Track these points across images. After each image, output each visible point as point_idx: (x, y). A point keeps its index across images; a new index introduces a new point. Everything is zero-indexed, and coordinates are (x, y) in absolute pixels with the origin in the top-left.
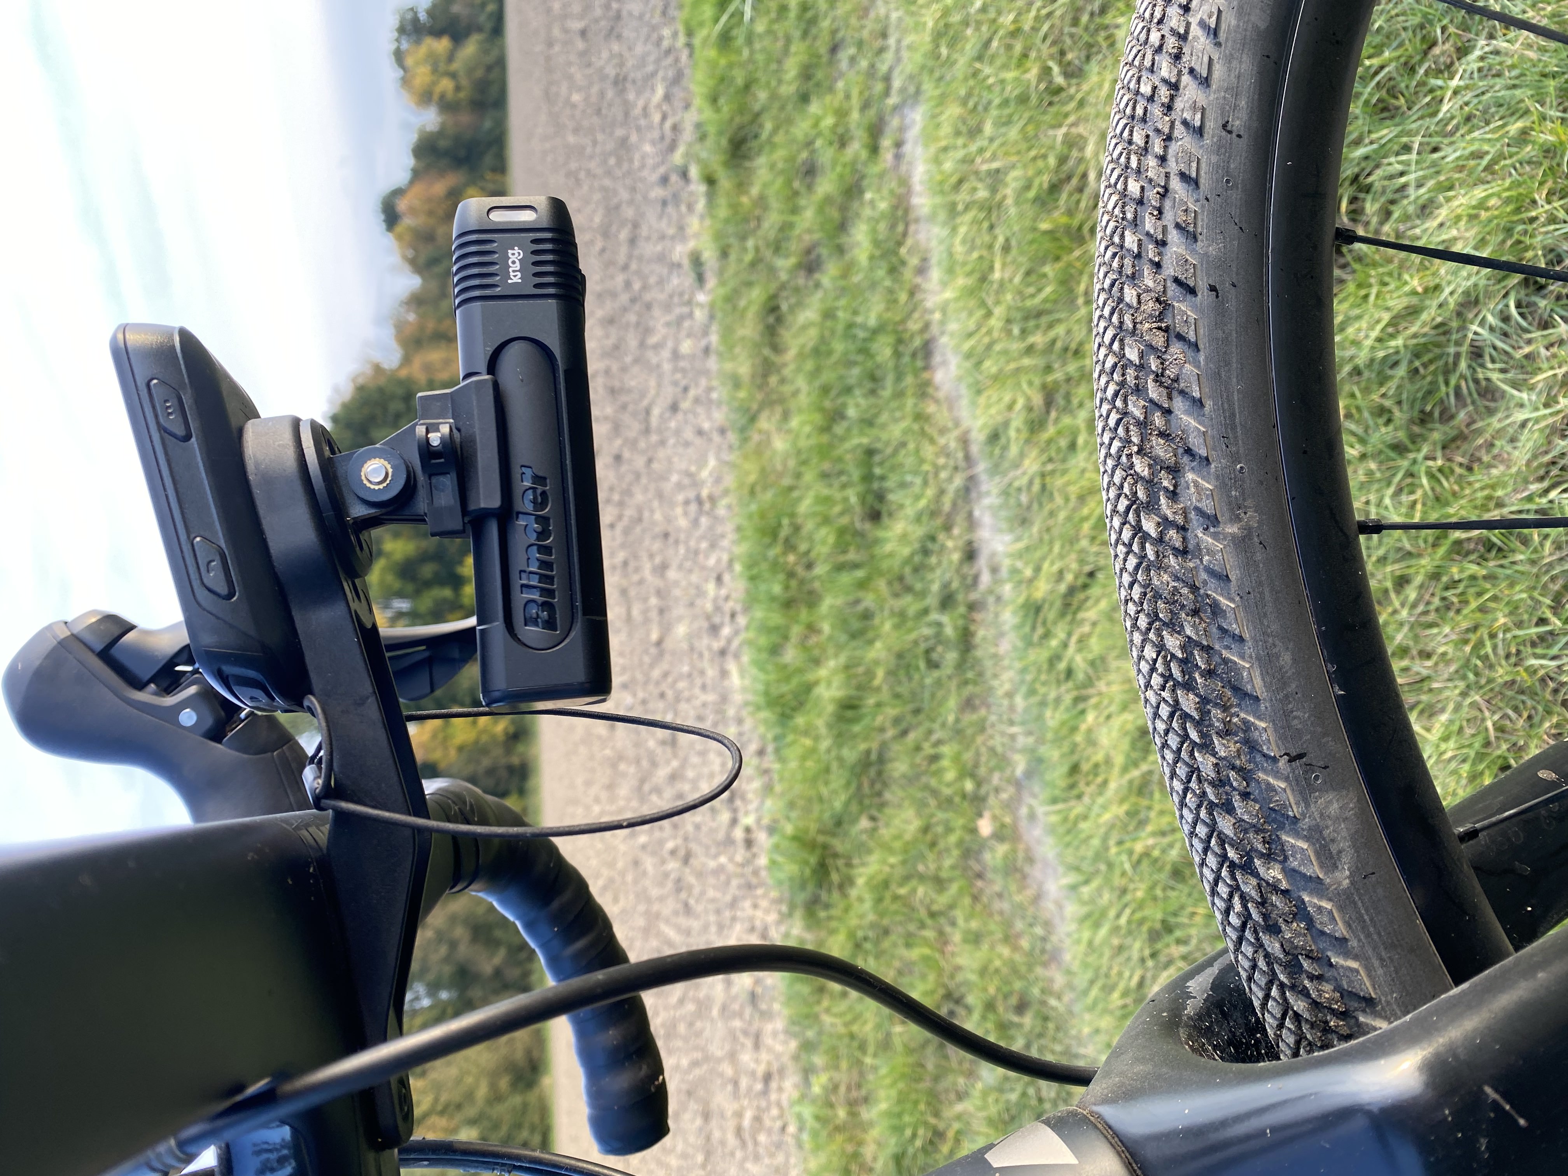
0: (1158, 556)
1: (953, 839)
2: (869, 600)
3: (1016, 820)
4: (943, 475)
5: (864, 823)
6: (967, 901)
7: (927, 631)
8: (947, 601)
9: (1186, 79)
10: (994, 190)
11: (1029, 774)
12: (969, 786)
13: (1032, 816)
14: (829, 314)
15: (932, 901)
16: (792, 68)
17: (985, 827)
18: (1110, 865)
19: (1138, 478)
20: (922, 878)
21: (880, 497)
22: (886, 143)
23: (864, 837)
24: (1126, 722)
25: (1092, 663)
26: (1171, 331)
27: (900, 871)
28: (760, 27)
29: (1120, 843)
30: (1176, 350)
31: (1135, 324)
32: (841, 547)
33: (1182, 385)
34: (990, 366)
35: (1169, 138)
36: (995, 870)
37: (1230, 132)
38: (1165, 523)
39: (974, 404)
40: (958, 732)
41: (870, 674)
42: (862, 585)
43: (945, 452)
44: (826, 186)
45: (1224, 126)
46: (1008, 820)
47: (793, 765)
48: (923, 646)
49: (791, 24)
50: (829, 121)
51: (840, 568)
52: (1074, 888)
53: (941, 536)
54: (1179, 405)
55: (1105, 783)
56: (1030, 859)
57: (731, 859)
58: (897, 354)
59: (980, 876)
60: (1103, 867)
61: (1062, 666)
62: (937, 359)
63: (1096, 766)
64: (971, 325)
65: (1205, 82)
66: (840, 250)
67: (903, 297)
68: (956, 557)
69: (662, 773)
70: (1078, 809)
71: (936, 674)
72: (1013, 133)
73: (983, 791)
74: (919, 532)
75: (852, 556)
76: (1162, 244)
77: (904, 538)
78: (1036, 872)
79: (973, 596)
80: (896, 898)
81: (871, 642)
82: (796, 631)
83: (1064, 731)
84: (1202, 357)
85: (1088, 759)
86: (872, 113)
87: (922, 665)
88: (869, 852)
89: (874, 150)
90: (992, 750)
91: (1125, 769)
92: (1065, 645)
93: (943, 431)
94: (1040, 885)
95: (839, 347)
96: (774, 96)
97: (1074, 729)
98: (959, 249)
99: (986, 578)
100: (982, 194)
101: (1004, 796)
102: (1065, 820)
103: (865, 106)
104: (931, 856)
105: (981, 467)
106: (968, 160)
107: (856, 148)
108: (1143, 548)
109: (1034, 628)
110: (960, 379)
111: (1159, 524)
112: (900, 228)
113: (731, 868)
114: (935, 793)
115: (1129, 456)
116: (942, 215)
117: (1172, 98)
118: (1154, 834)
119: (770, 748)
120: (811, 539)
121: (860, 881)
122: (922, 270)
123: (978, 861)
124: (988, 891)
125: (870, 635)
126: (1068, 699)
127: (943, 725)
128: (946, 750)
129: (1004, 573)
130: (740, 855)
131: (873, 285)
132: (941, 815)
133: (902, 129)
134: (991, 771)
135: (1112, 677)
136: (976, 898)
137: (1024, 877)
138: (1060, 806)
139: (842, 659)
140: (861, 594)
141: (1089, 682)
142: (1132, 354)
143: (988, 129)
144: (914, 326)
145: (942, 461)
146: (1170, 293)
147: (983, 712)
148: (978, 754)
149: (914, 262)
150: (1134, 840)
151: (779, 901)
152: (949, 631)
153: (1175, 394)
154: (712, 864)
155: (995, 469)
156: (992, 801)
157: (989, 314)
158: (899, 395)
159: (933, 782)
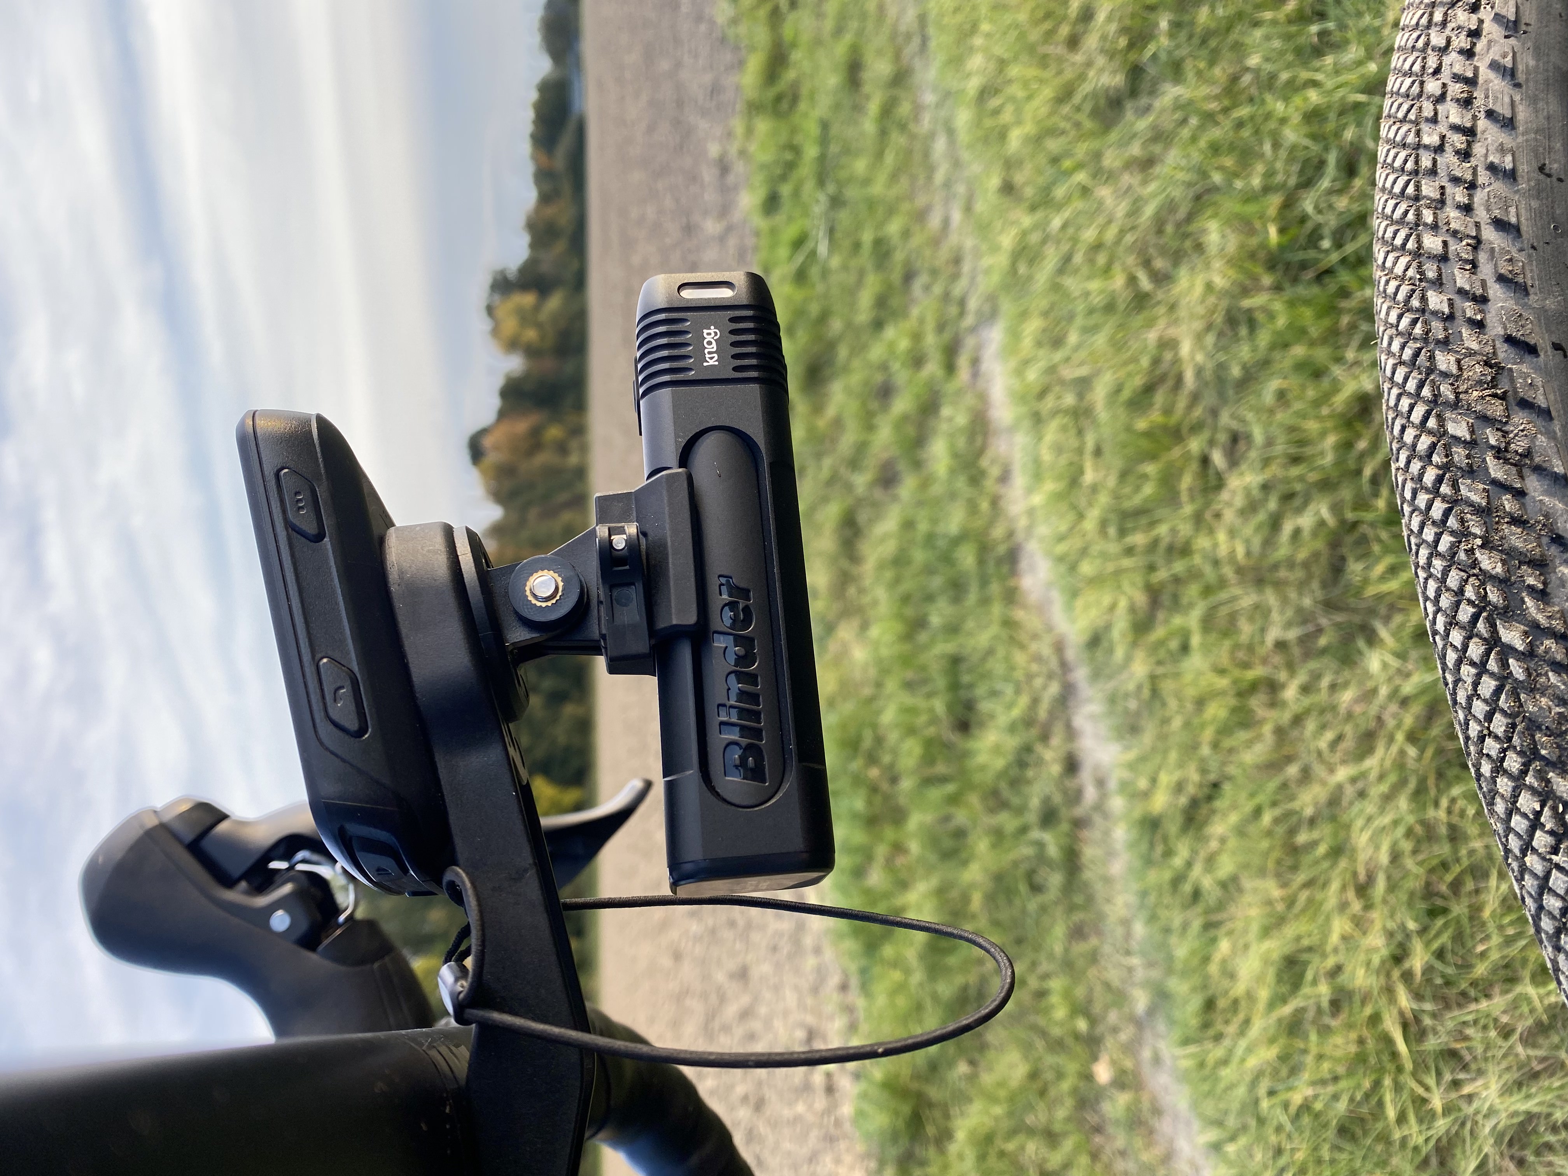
0: (1529, 675)
1: (1066, 1086)
2: (961, 817)
3: (1138, 1064)
4: (1038, 682)
5: (963, 1068)
6: (1084, 1160)
7: (1027, 851)
8: (1049, 818)
9: (1483, 124)
10: (1081, 396)
11: (1151, 1011)
12: (1082, 1025)
13: (1157, 1060)
14: (908, 525)
15: (1045, 1160)
16: (866, 299)
17: (1103, 1073)
18: (1261, 1121)
19: (1486, 577)
20: (1031, 1132)
21: (969, 706)
22: (963, 362)
23: (963, 1085)
24: (1269, 951)
25: (1224, 885)
26: (1511, 398)
27: (1006, 1124)
28: (835, 262)
29: (1271, 1093)
30: (1520, 420)
31: (1457, 394)
32: (928, 759)
33: (1537, 460)
34: (1087, 568)
35: (1472, 186)
36: (1117, 1122)
37: (1549, 176)
38: (1535, 630)
39: (1069, 607)
40: (1068, 965)
41: (966, 899)
42: (954, 800)
43: (1038, 658)
44: (902, 405)
45: (1541, 169)
46: (1128, 1064)
47: (881, 1000)
48: (1024, 867)
49: (865, 258)
50: (904, 344)
51: (928, 781)
52: (1216, 1147)
53: (1039, 748)
54: (1533, 485)
55: (1247, 1022)
56: (1157, 1111)
57: (810, 1107)
58: (981, 562)
59: (1098, 1129)
60: (1253, 1123)
61: (1187, 888)
62: (1023, 564)
63: (1236, 1002)
64: (1063, 527)
65: (1509, 124)
66: (917, 464)
67: (984, 505)
68: (1056, 769)
69: (731, 1010)
70: (1217, 1052)
71: (1040, 899)
72: (1100, 340)
73: (1100, 1029)
74: (1012, 743)
75: (941, 768)
76: (1482, 300)
77: (997, 750)
78: (1164, 1126)
79: (1079, 811)
80: (1002, 1154)
81: (965, 863)
82: (881, 851)
83: (1195, 962)
84: (1557, 426)
85: (1226, 992)
86: (947, 336)
87: (1023, 888)
88: (970, 1100)
89: (950, 368)
90: (1107, 986)
91: (1272, 1005)
92: (1189, 864)
93: (1035, 637)
94: (1171, 1141)
95: (919, 556)
96: (849, 325)
97: (1206, 960)
98: (1047, 456)
99: (1090, 794)
100: (1069, 400)
101: (1123, 1037)
102: (1202, 1065)
103: (941, 327)
104: (1041, 1106)
105: (1081, 675)
106: (1052, 370)
107: (933, 368)
108: (1505, 665)
109: (1152, 845)
110: (1049, 585)
111: (1526, 634)
112: (979, 440)
113: (810, 1118)
114: (1043, 1034)
115: (1470, 552)
116: (1027, 424)
117: (1469, 144)
118: (1313, 1083)
119: (854, 982)
120: (895, 752)
121: (961, 1135)
122: (1005, 478)
123: (1095, 1111)
124: (1108, 1150)
125: (964, 855)
126: (1196, 924)
127: (1051, 956)
128: (1056, 984)
129: (1112, 784)
130: (820, 1102)
131: (953, 496)
132: (1050, 1060)
133: (979, 348)
134: (1106, 1008)
135: (1248, 898)
136: (1095, 1156)
137: (1151, 1132)
138: (1192, 1049)
139: (934, 881)
140: (952, 810)
141: (1221, 906)
142: (1458, 428)
143: (1073, 338)
144: (998, 532)
145: (1034, 667)
146: (1501, 355)
147: (1094, 941)
148: (1091, 990)
149: (995, 472)
150: (1290, 1089)
151: (866, 1156)
152: (1053, 851)
153: (1526, 472)
154: (787, 1113)
155: (1096, 675)
156: (1109, 1042)
157: (1081, 516)
158: (985, 601)
159: (1041, 1021)
